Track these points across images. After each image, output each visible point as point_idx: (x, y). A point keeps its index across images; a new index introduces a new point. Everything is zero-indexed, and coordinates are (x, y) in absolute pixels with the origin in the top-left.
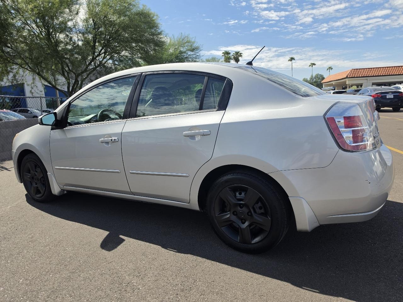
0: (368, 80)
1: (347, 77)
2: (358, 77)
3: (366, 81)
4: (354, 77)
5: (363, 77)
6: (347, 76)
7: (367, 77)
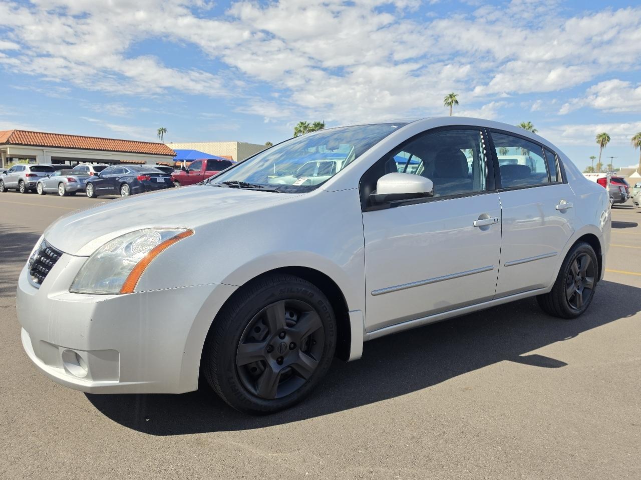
0: (45, 152)
1: (8, 143)
2: (27, 145)
3: (41, 153)
4: (21, 144)
5: (36, 145)
6: (8, 140)
7: (42, 146)
